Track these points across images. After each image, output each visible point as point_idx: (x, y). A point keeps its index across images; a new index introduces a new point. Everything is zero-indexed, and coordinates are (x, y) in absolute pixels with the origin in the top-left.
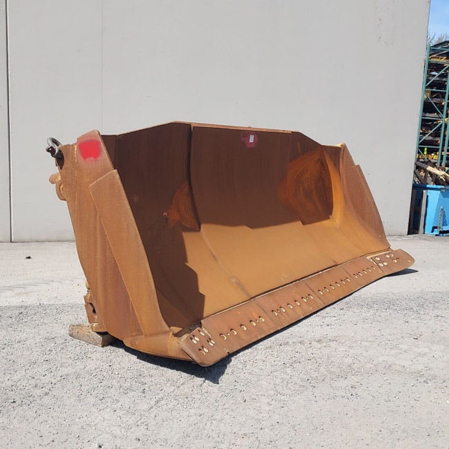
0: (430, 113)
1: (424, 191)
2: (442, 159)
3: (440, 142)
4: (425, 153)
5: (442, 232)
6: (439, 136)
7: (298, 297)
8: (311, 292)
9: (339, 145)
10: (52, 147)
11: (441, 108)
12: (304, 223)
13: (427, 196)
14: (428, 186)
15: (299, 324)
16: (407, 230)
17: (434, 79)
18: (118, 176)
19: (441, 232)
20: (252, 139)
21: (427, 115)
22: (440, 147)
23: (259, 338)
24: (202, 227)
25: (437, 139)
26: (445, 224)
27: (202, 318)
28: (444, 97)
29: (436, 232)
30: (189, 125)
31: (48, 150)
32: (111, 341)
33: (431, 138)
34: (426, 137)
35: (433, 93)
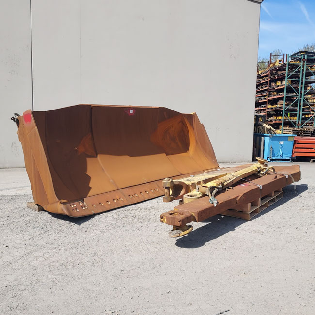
0: (291, 93)
1: (262, 137)
2: (299, 119)
3: (298, 110)
4: (289, 116)
5: (273, 160)
6: (297, 106)
7: (148, 190)
8: (158, 187)
9: (192, 114)
10: (13, 117)
11: (297, 90)
12: (167, 154)
13: (264, 140)
14: (264, 135)
15: (144, 203)
16: (252, 159)
17: (292, 73)
18: (37, 130)
19: (271, 160)
20: (131, 111)
21: (289, 94)
22: (298, 112)
23: (116, 207)
24: (98, 156)
25: (296, 108)
26: (274, 155)
27: (86, 197)
28: (299, 84)
29: (269, 160)
30: (90, 106)
31: (11, 119)
32: (41, 209)
33: (292, 107)
34: (289, 107)
35: (292, 81)
